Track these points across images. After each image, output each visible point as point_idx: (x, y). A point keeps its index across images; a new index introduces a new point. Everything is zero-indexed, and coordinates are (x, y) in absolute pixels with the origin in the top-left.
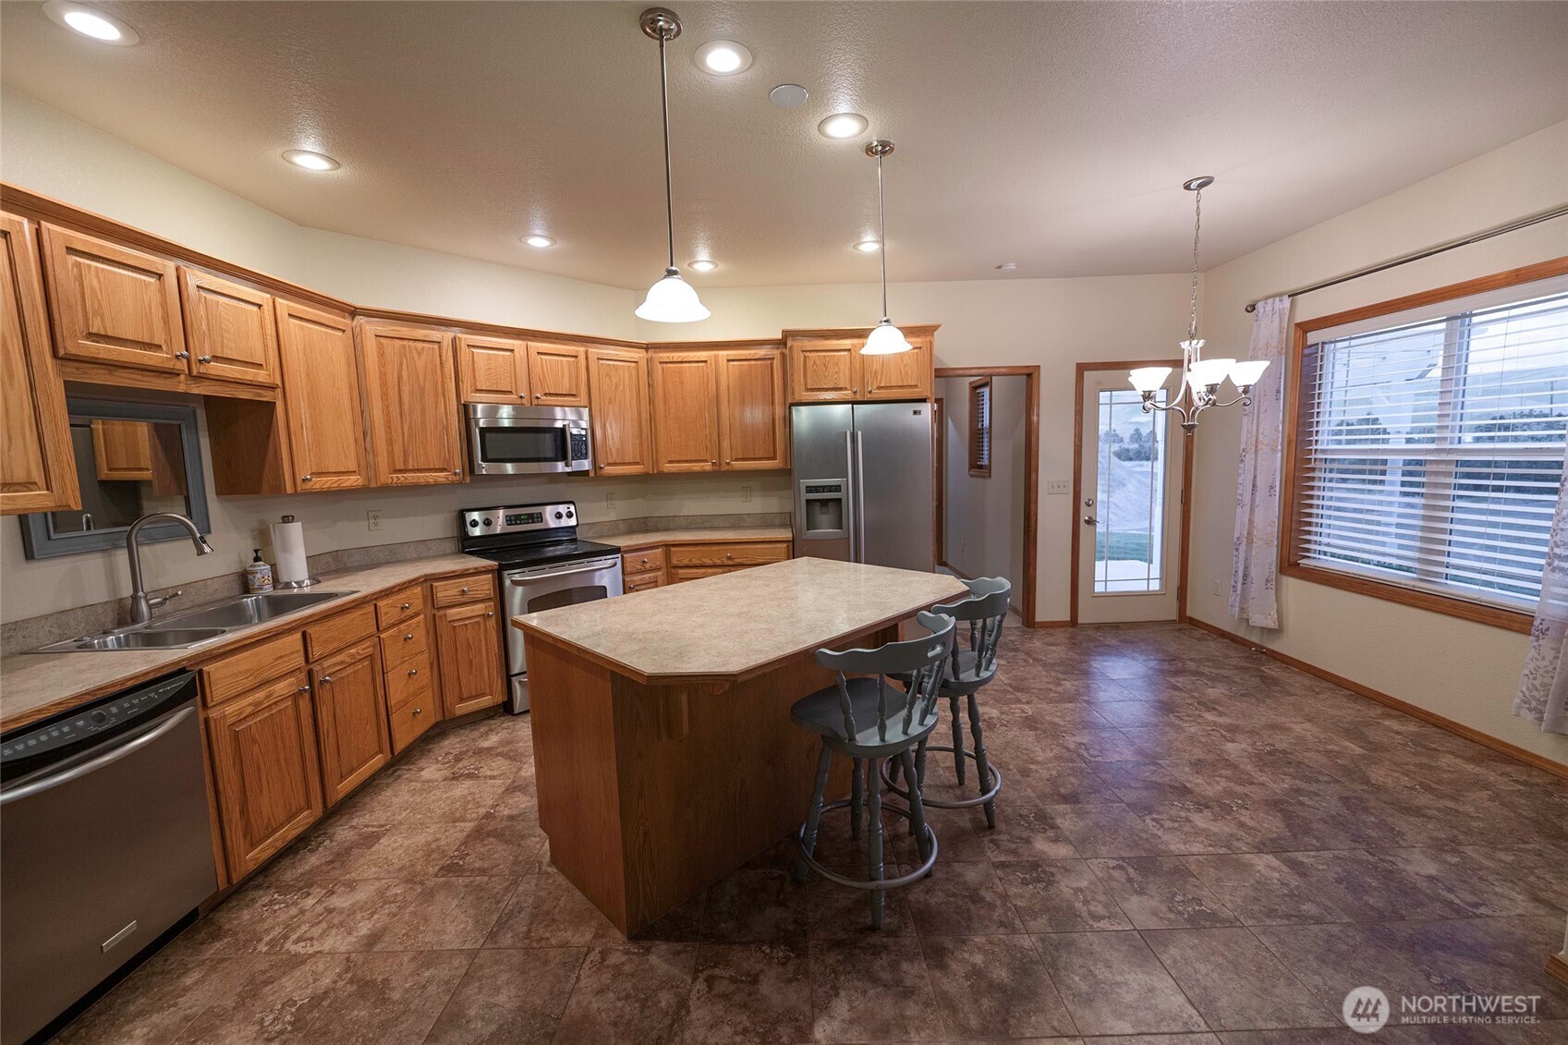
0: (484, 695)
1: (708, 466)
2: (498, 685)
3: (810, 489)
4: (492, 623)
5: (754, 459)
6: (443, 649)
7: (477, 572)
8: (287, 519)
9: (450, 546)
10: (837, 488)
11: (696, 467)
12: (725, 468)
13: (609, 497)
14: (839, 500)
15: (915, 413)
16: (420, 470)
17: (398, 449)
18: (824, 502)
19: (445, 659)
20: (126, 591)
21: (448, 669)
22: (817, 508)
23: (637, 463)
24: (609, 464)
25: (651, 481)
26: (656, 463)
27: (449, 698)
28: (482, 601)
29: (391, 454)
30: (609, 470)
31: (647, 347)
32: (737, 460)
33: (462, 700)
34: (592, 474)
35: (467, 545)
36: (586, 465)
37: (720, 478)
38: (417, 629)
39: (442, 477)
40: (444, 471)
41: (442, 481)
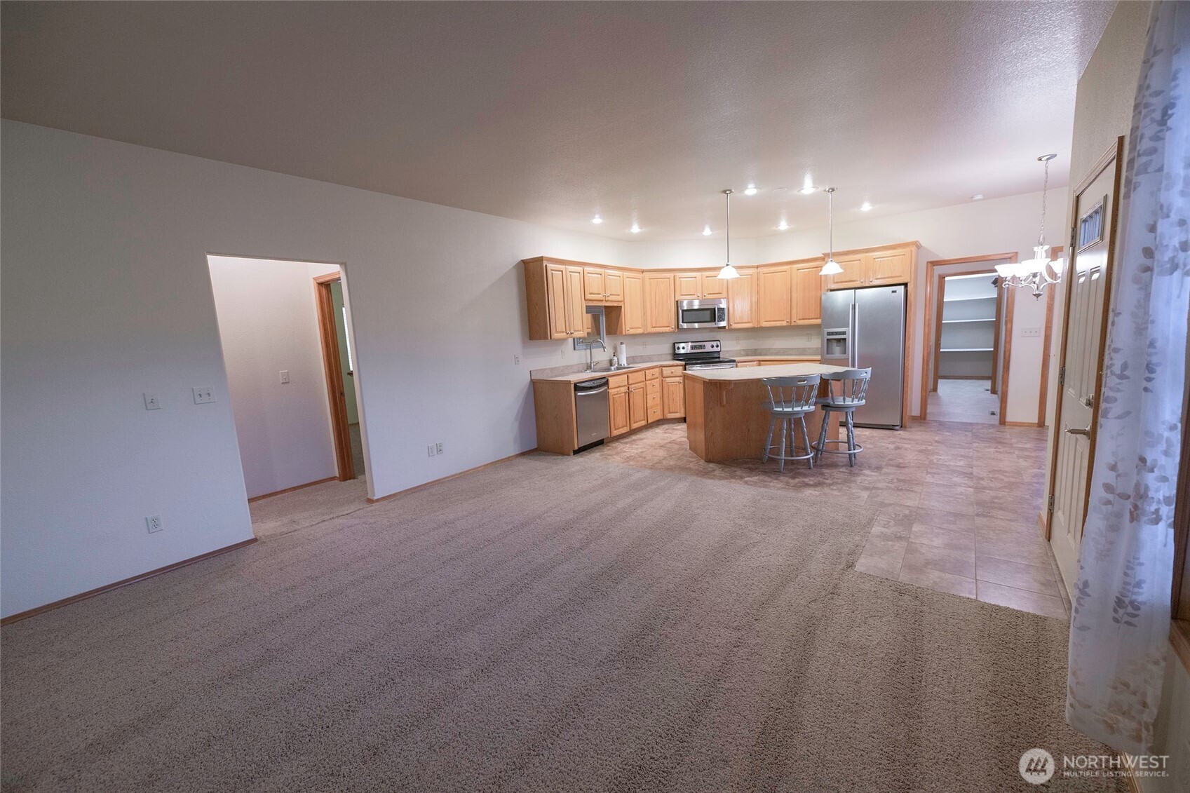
0: (677, 412)
1: (784, 323)
2: (683, 410)
3: (829, 334)
4: (682, 385)
5: (809, 319)
6: (665, 392)
7: (678, 366)
8: (622, 343)
9: (670, 357)
10: (844, 333)
11: (778, 324)
12: (793, 324)
13: (737, 339)
14: (845, 339)
15: (893, 292)
16: (660, 327)
17: (654, 319)
18: (839, 340)
19: (665, 396)
21: (665, 400)
22: (835, 344)
23: (749, 322)
24: (735, 323)
25: (756, 331)
26: (759, 322)
27: (666, 411)
28: (679, 376)
29: (652, 321)
30: (735, 326)
31: (757, 267)
32: (800, 319)
33: (670, 413)
34: (727, 328)
35: (676, 356)
36: (723, 324)
37: (791, 329)
38: (657, 383)
39: (667, 329)
40: (668, 327)
41: (667, 331)
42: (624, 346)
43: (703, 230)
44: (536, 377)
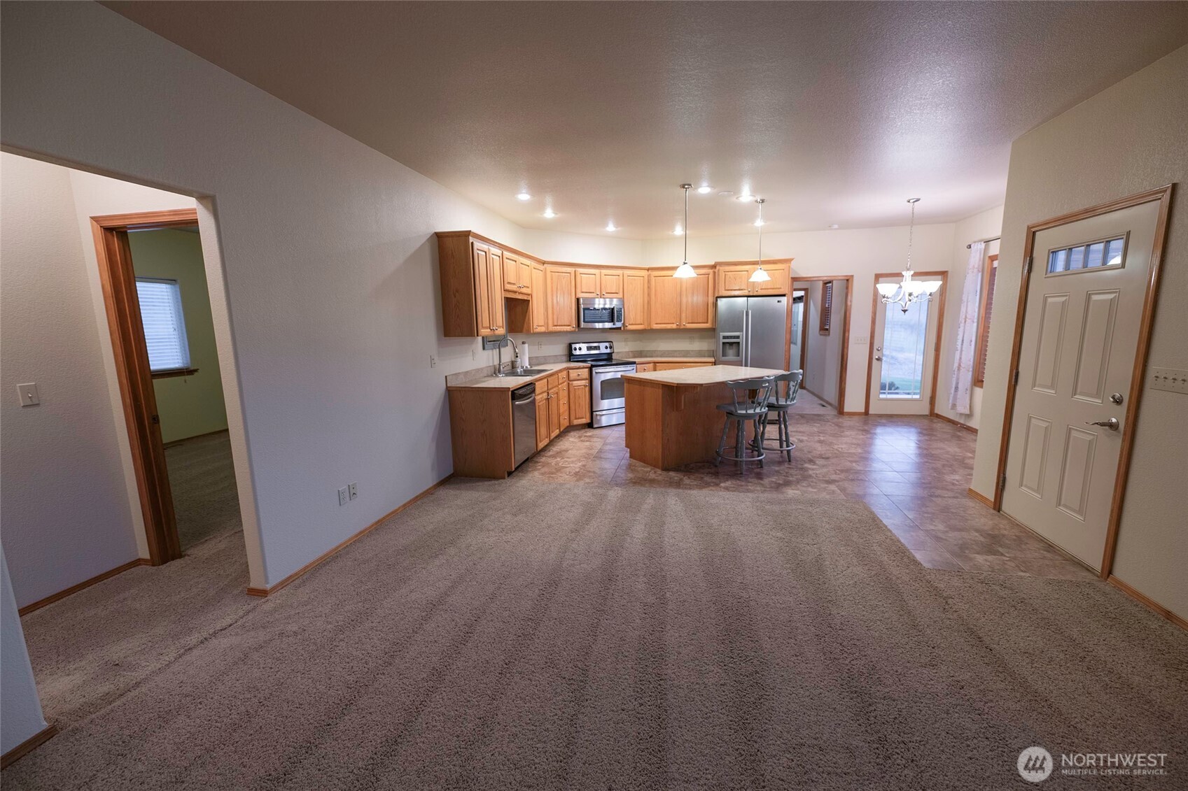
0: (583, 418)
1: (674, 326)
2: (588, 415)
3: (724, 337)
4: (587, 389)
5: (697, 323)
6: (571, 397)
7: (584, 368)
8: (523, 343)
9: (564, 358)
10: (738, 337)
11: (669, 326)
12: (682, 327)
13: (626, 340)
14: (739, 343)
15: (778, 302)
16: (562, 326)
17: (555, 317)
18: (731, 344)
19: (572, 401)
20: (496, 363)
21: (572, 405)
22: (727, 346)
23: (641, 324)
24: (630, 324)
25: (647, 333)
26: (649, 324)
27: (572, 418)
28: (584, 379)
29: (553, 319)
30: (630, 327)
31: (648, 270)
32: (689, 323)
33: (576, 419)
34: (622, 329)
35: (570, 356)
36: (618, 325)
37: (681, 332)
38: (565, 386)
39: (568, 329)
40: (569, 326)
41: (569, 330)
42: (526, 345)
43: (606, 225)
44: (452, 383)
